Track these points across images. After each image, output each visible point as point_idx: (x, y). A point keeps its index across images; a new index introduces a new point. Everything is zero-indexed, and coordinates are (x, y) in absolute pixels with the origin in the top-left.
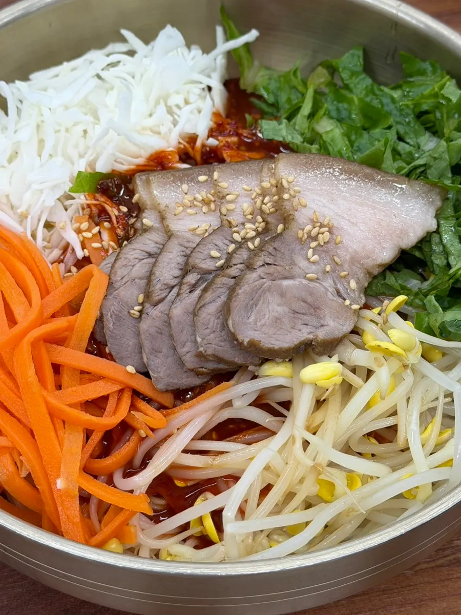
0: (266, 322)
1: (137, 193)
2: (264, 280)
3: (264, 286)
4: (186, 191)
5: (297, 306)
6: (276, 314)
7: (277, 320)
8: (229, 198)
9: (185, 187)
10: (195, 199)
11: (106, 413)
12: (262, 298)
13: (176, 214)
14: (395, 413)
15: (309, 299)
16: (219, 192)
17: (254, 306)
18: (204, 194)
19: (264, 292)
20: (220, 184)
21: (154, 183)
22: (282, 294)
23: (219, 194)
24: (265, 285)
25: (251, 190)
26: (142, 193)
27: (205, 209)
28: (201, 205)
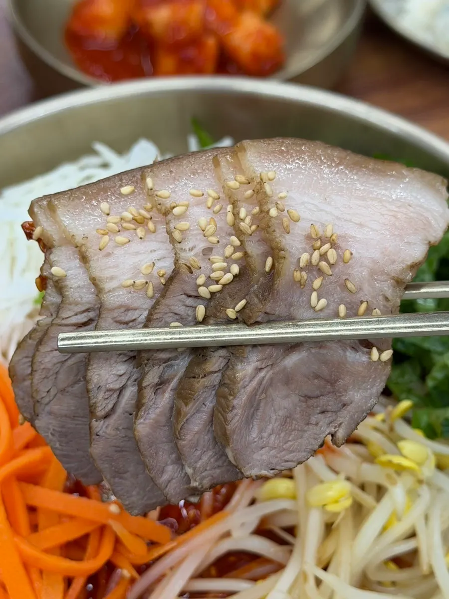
1: (38, 225)
4: (107, 211)
5: (309, 388)
6: (283, 412)
7: (287, 418)
8: (176, 211)
9: (104, 206)
10: (122, 219)
11: (88, 554)
13: (101, 247)
14: (413, 535)
16: (160, 204)
18: (133, 209)
20: (159, 193)
21: (59, 208)
23: (159, 207)
25: (203, 195)
26: (45, 224)
27: (140, 232)
28: (132, 226)
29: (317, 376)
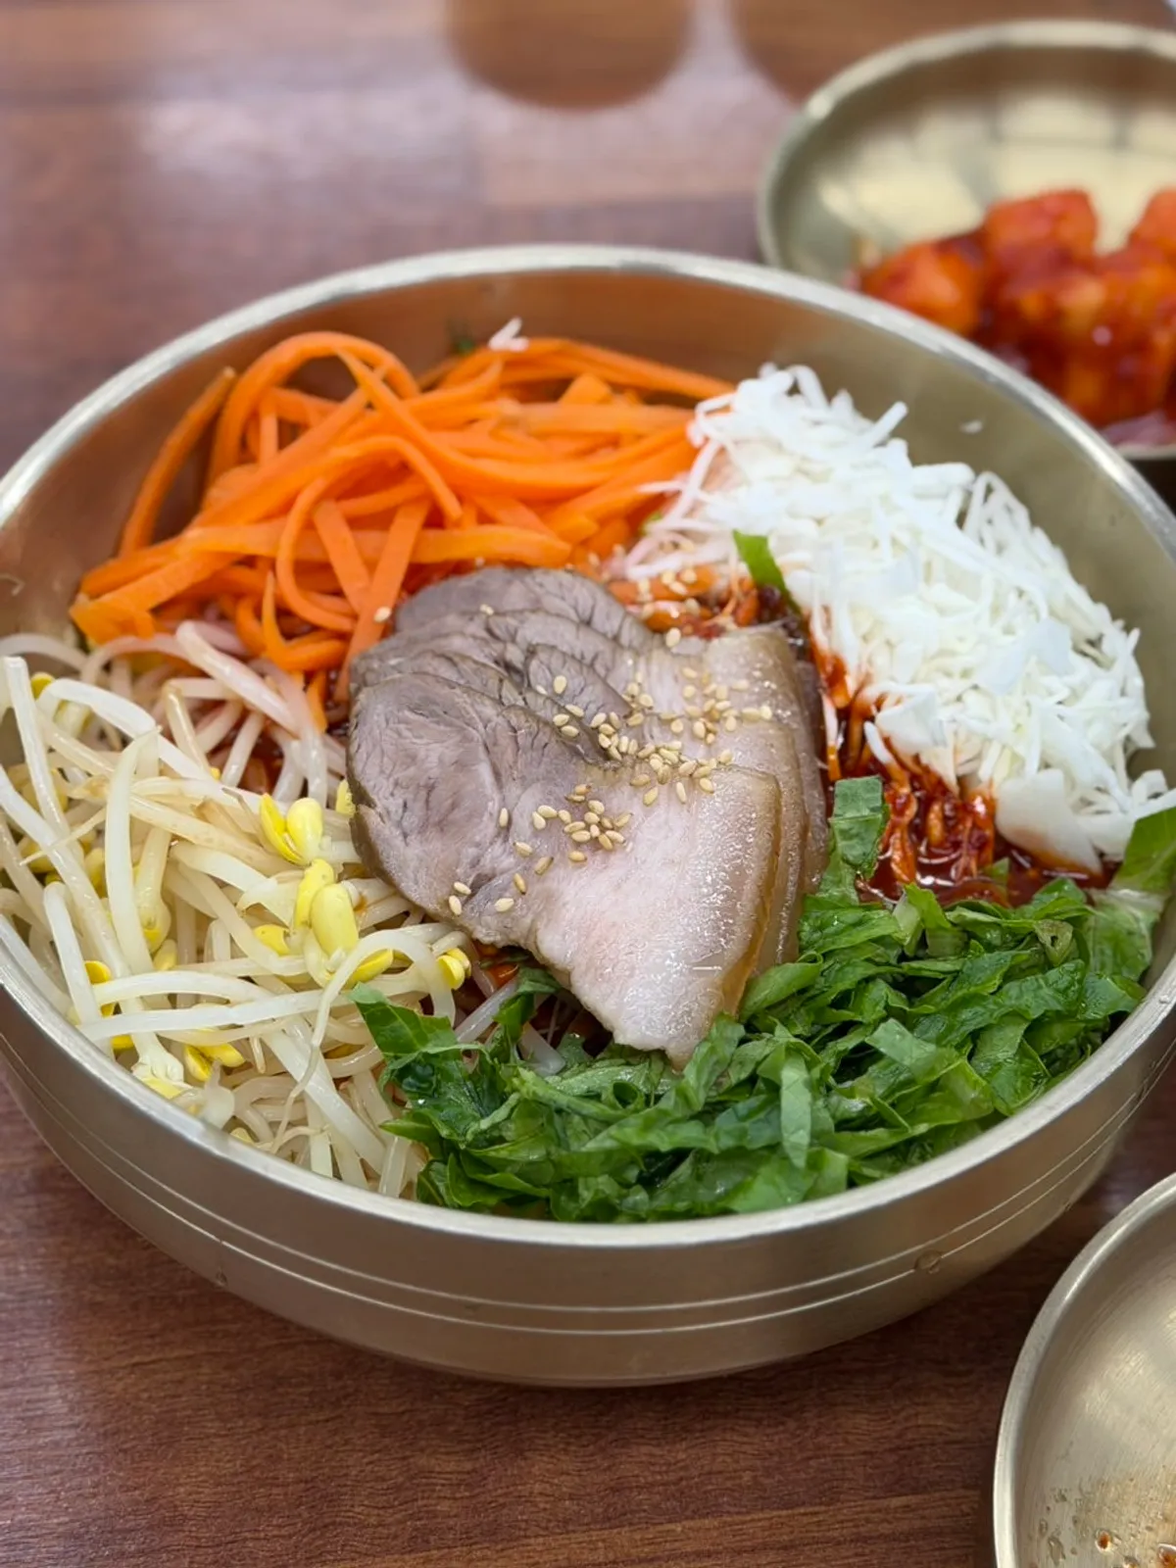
0: (406, 738)
2: (480, 726)
3: (470, 729)
5: (442, 793)
6: (422, 754)
7: (412, 758)
12: (448, 729)
15: (457, 814)
17: (435, 719)
19: (461, 730)
22: (462, 765)
24: (474, 732)
29: (454, 806)
